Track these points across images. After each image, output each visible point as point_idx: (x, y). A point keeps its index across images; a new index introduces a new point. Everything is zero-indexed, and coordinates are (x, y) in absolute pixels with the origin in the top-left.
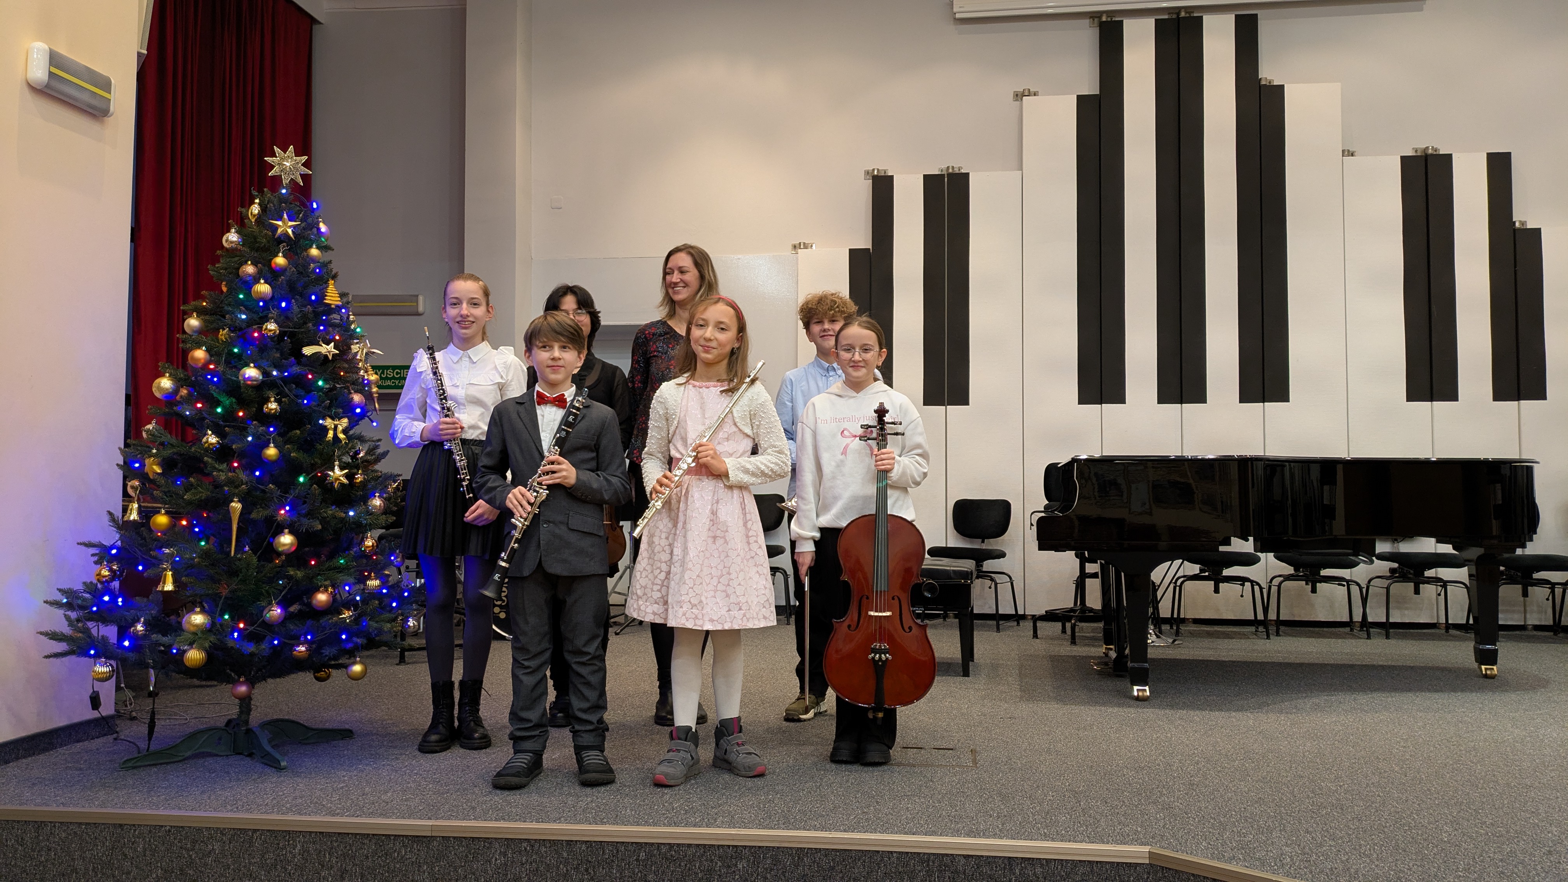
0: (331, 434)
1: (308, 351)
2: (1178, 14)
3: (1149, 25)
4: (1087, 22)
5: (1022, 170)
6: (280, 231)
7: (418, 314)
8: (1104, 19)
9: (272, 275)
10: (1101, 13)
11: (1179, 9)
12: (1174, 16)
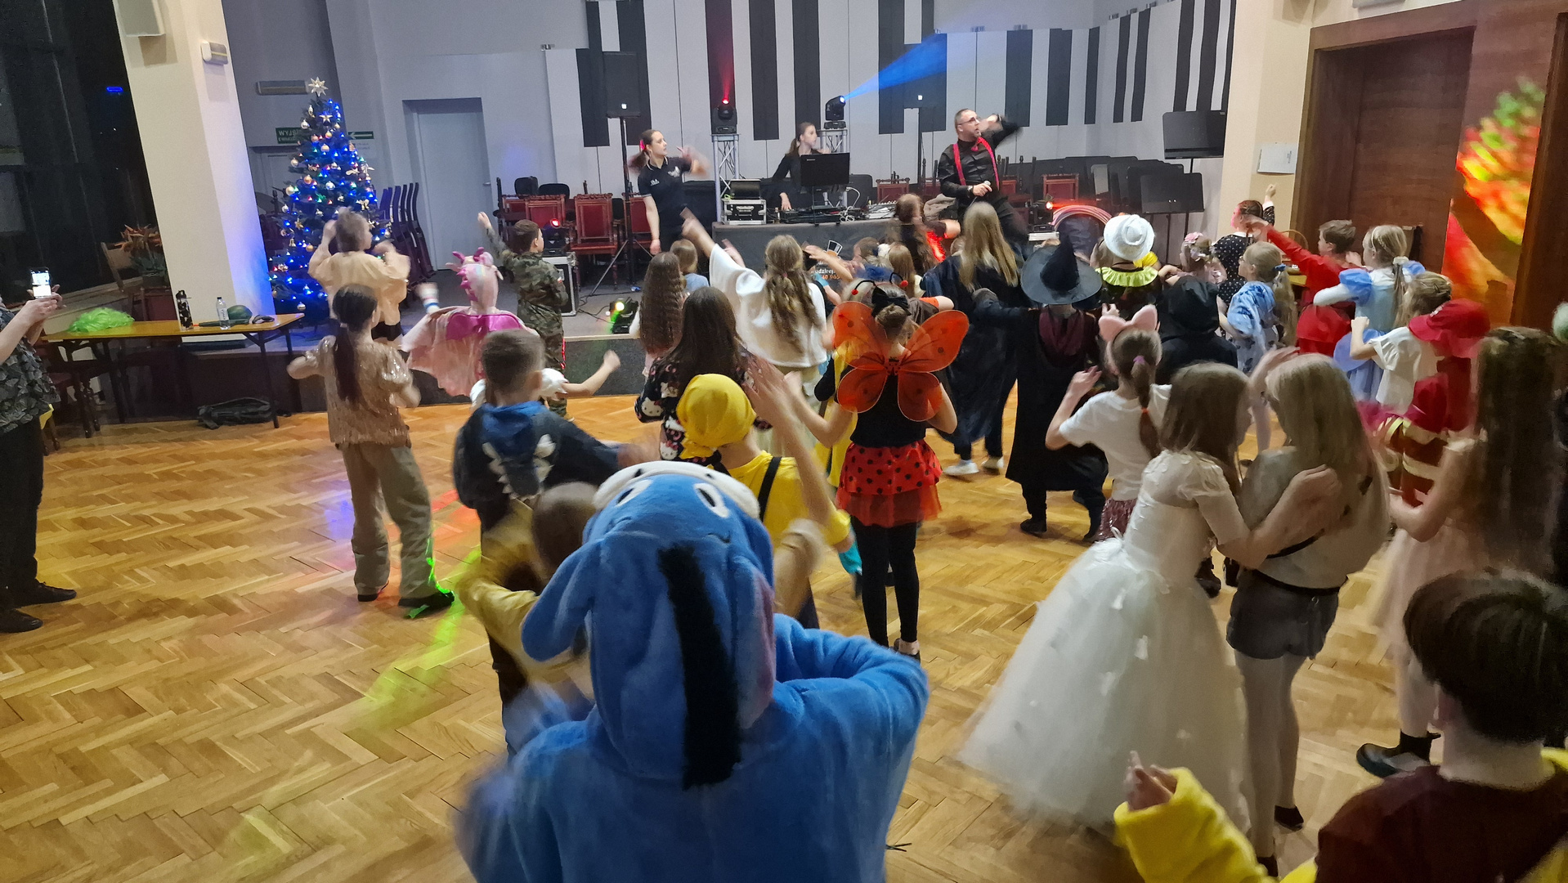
0: (363, 207)
1: (348, 173)
6: (324, 120)
7: (306, 93)
9: (328, 141)
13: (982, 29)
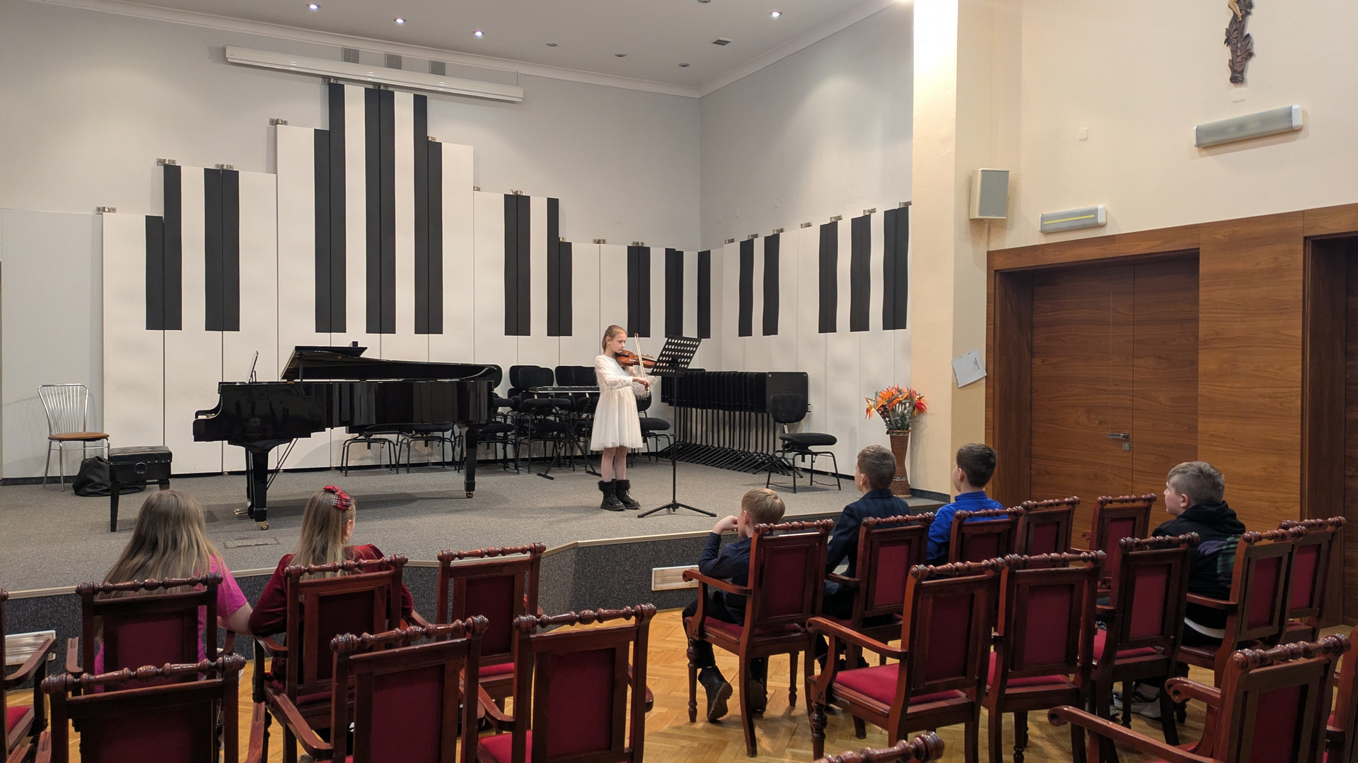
2: (379, 87)
3: (361, 91)
4: (320, 80)
5: (276, 173)
8: (332, 81)
10: (329, 78)
11: (379, 85)
12: (377, 88)
13: (604, 242)
